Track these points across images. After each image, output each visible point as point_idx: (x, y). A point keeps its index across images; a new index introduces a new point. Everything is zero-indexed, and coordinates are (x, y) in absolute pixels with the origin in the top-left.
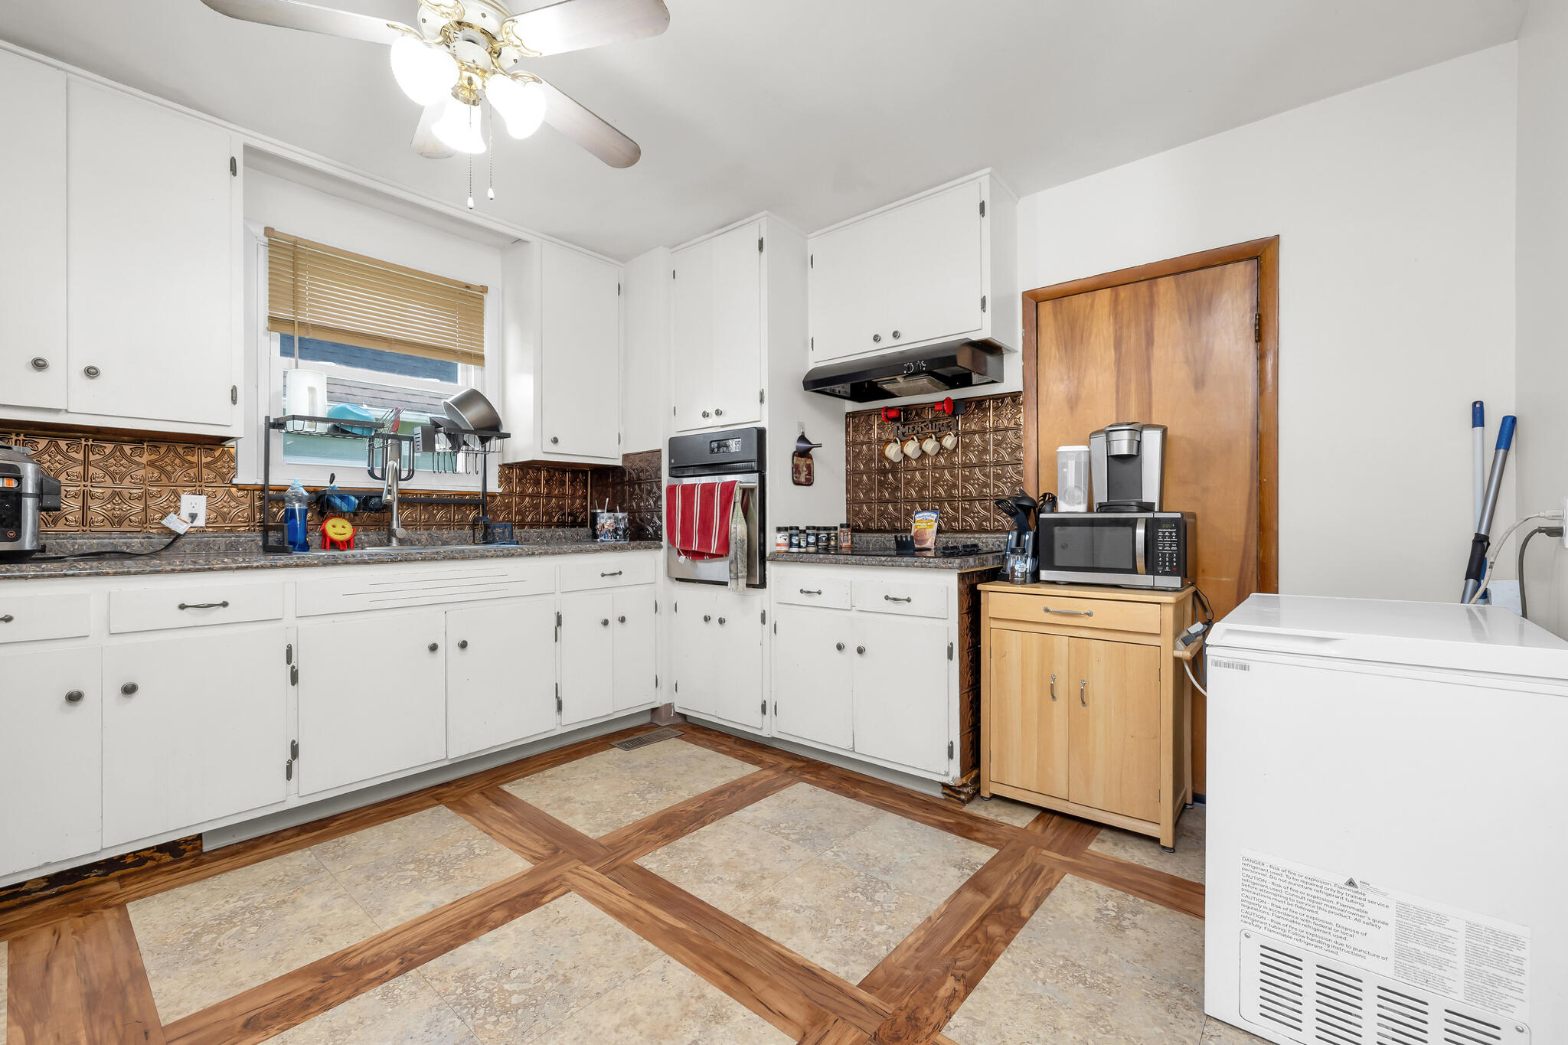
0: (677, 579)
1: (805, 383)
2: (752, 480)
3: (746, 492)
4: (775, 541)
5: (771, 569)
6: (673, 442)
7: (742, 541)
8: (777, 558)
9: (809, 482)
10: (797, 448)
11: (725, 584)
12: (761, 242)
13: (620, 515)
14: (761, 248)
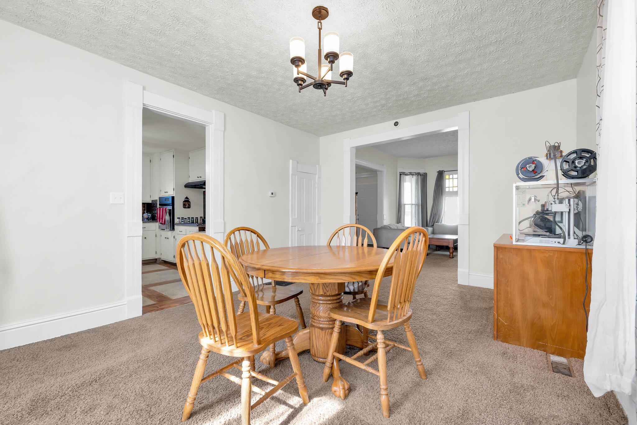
0: (162, 229)
1: (185, 186)
2: (170, 208)
3: (170, 210)
4: (176, 221)
5: (176, 227)
6: (160, 198)
7: (168, 221)
8: (178, 224)
9: (189, 207)
10: (185, 200)
11: (165, 230)
12: (173, 156)
13: (149, 214)
14: (173, 157)
